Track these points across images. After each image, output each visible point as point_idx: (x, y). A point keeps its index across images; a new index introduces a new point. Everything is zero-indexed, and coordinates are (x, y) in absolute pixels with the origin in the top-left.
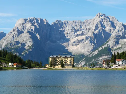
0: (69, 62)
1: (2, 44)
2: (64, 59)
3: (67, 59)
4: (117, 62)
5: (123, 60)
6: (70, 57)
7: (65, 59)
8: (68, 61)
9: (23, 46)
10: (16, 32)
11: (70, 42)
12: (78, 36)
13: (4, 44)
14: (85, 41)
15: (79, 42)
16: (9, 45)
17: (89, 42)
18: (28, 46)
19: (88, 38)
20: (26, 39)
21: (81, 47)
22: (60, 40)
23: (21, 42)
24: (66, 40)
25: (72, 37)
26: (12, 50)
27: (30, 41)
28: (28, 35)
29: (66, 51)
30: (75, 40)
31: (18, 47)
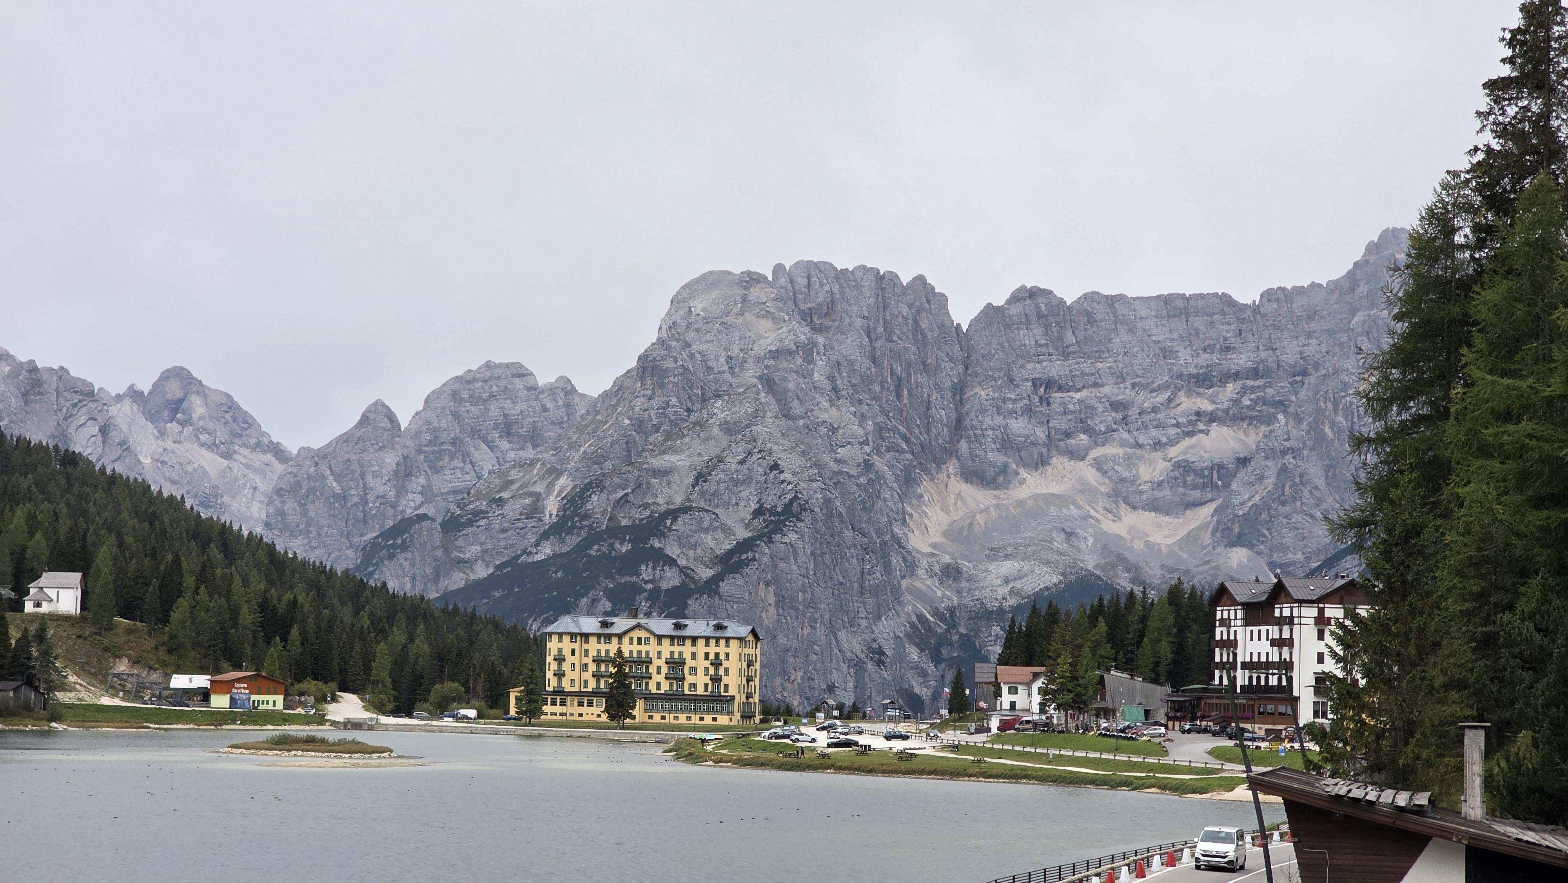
0: (707, 680)
1: (539, 488)
2: (667, 648)
3: (687, 649)
6: (718, 635)
7: (677, 649)
8: (701, 671)
9: (717, 506)
10: (662, 386)
11: (1133, 482)
12: (1201, 426)
13: (557, 489)
14: (1261, 478)
15: (1204, 486)
16: (595, 498)
17: (1297, 480)
18: (757, 513)
19: (1287, 444)
20: (741, 448)
21: (1223, 530)
22: (1043, 462)
23: (701, 477)
24: (1098, 465)
25: (1154, 432)
26: (617, 546)
27: (775, 467)
28: (758, 413)
29: (1090, 562)
30: (1177, 466)
31: (675, 513)
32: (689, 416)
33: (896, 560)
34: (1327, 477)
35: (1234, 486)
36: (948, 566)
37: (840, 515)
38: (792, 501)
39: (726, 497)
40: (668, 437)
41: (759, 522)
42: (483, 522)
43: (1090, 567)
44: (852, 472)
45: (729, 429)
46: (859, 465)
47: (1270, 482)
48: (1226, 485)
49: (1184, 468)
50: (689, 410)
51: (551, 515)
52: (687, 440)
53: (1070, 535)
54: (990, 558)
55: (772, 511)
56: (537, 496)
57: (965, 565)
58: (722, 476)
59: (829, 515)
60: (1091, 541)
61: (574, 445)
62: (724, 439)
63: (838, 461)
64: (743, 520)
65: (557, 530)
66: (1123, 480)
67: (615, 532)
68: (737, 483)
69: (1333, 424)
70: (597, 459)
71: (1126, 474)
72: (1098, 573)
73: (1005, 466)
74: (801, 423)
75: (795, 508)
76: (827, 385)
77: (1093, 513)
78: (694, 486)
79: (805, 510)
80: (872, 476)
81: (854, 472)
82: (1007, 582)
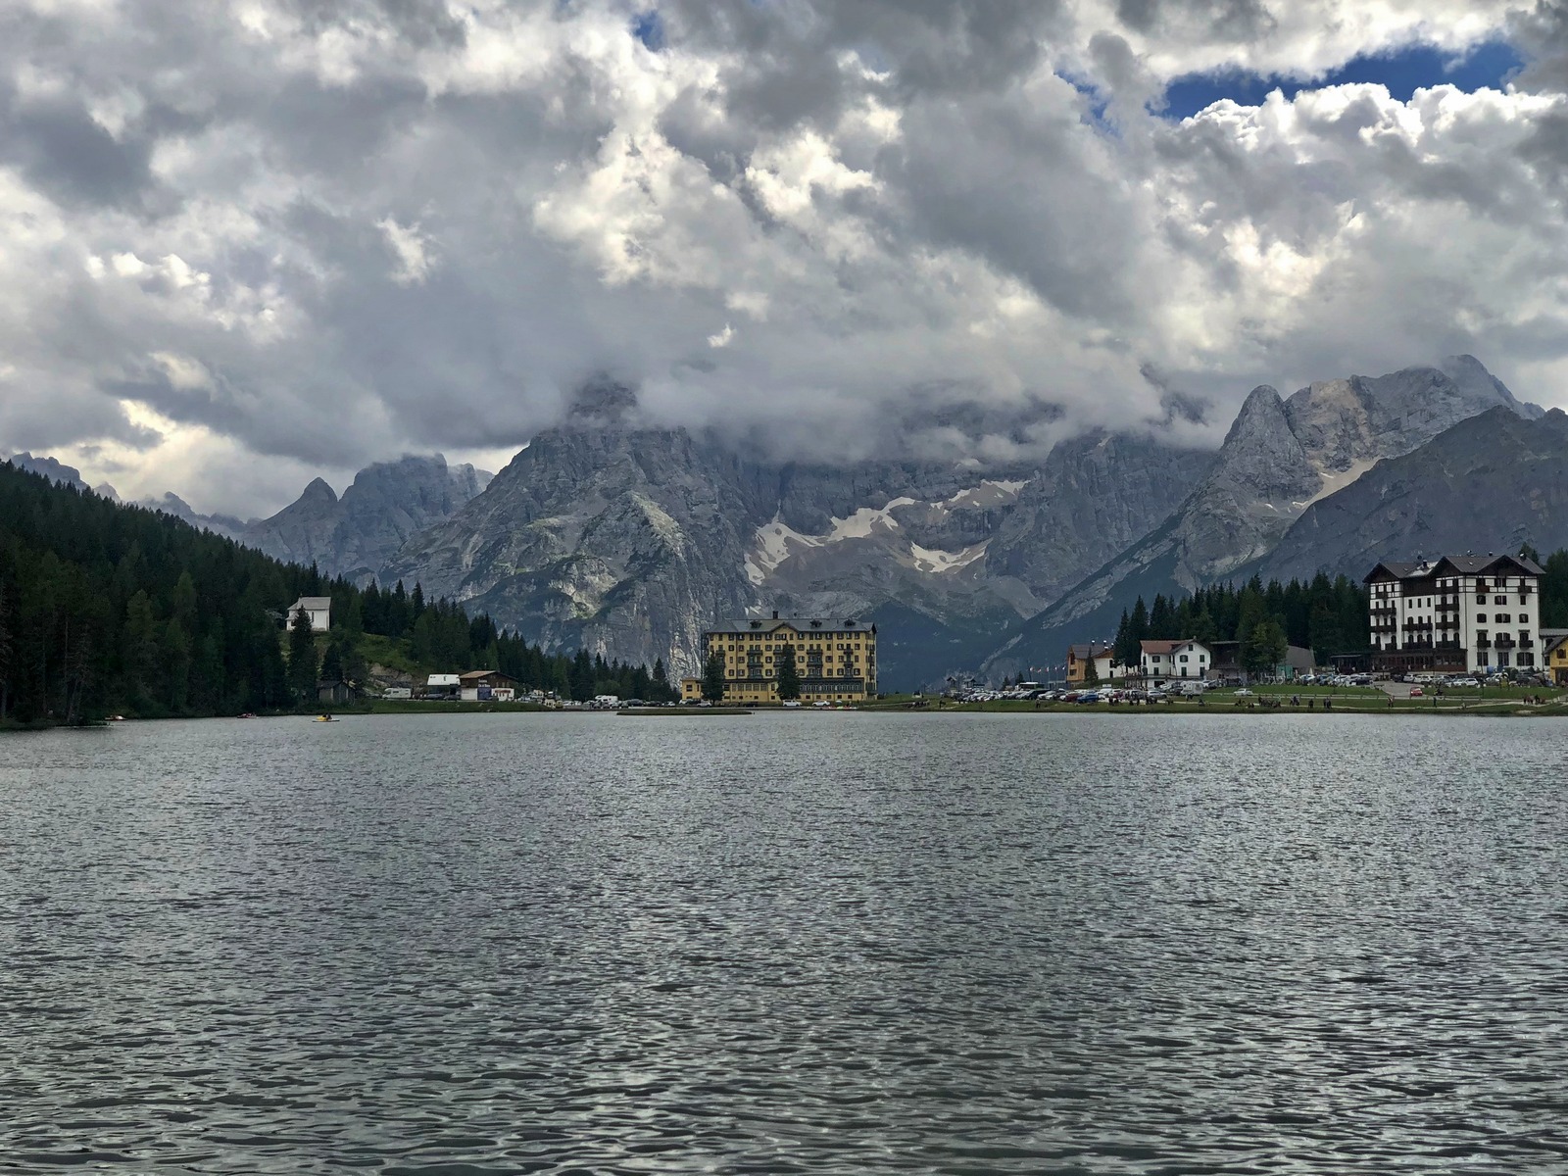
0: (841, 666)
1: (457, 544)
2: (807, 642)
3: (823, 643)
4: (1149, 660)
5: (1191, 649)
6: (850, 629)
7: (815, 643)
8: (836, 659)
9: (601, 554)
10: (553, 462)
11: (922, 527)
12: (974, 482)
13: (471, 545)
14: (1023, 521)
15: (978, 529)
16: (504, 550)
17: (1052, 522)
18: (633, 559)
19: (1043, 494)
20: (619, 508)
21: (995, 563)
22: (851, 512)
23: (587, 532)
24: (894, 514)
25: (936, 488)
26: (525, 587)
27: (646, 522)
28: (630, 482)
29: (892, 591)
30: (956, 513)
31: (569, 562)
32: (575, 485)
33: (740, 594)
34: (1074, 519)
35: (1002, 527)
36: (781, 596)
37: (697, 558)
38: (660, 549)
39: (608, 546)
40: (560, 501)
41: (636, 566)
42: (412, 573)
43: (892, 595)
44: (704, 525)
45: (607, 494)
46: (709, 520)
47: (1030, 524)
48: (996, 527)
49: (961, 514)
50: (574, 480)
51: (467, 566)
52: (575, 503)
53: (874, 570)
54: (815, 591)
55: (645, 557)
56: (456, 549)
57: (795, 596)
58: (604, 530)
59: (689, 559)
60: (891, 574)
61: (483, 510)
62: (604, 503)
63: (693, 517)
64: (622, 564)
65: (476, 576)
66: (914, 526)
67: (523, 578)
68: (616, 536)
69: (1077, 478)
70: (503, 520)
71: (916, 521)
72: (898, 599)
73: (821, 517)
74: (664, 487)
75: (662, 553)
76: (682, 458)
77: (892, 553)
78: (583, 538)
79: (671, 555)
80: (720, 527)
81: (705, 525)
82: (828, 608)
